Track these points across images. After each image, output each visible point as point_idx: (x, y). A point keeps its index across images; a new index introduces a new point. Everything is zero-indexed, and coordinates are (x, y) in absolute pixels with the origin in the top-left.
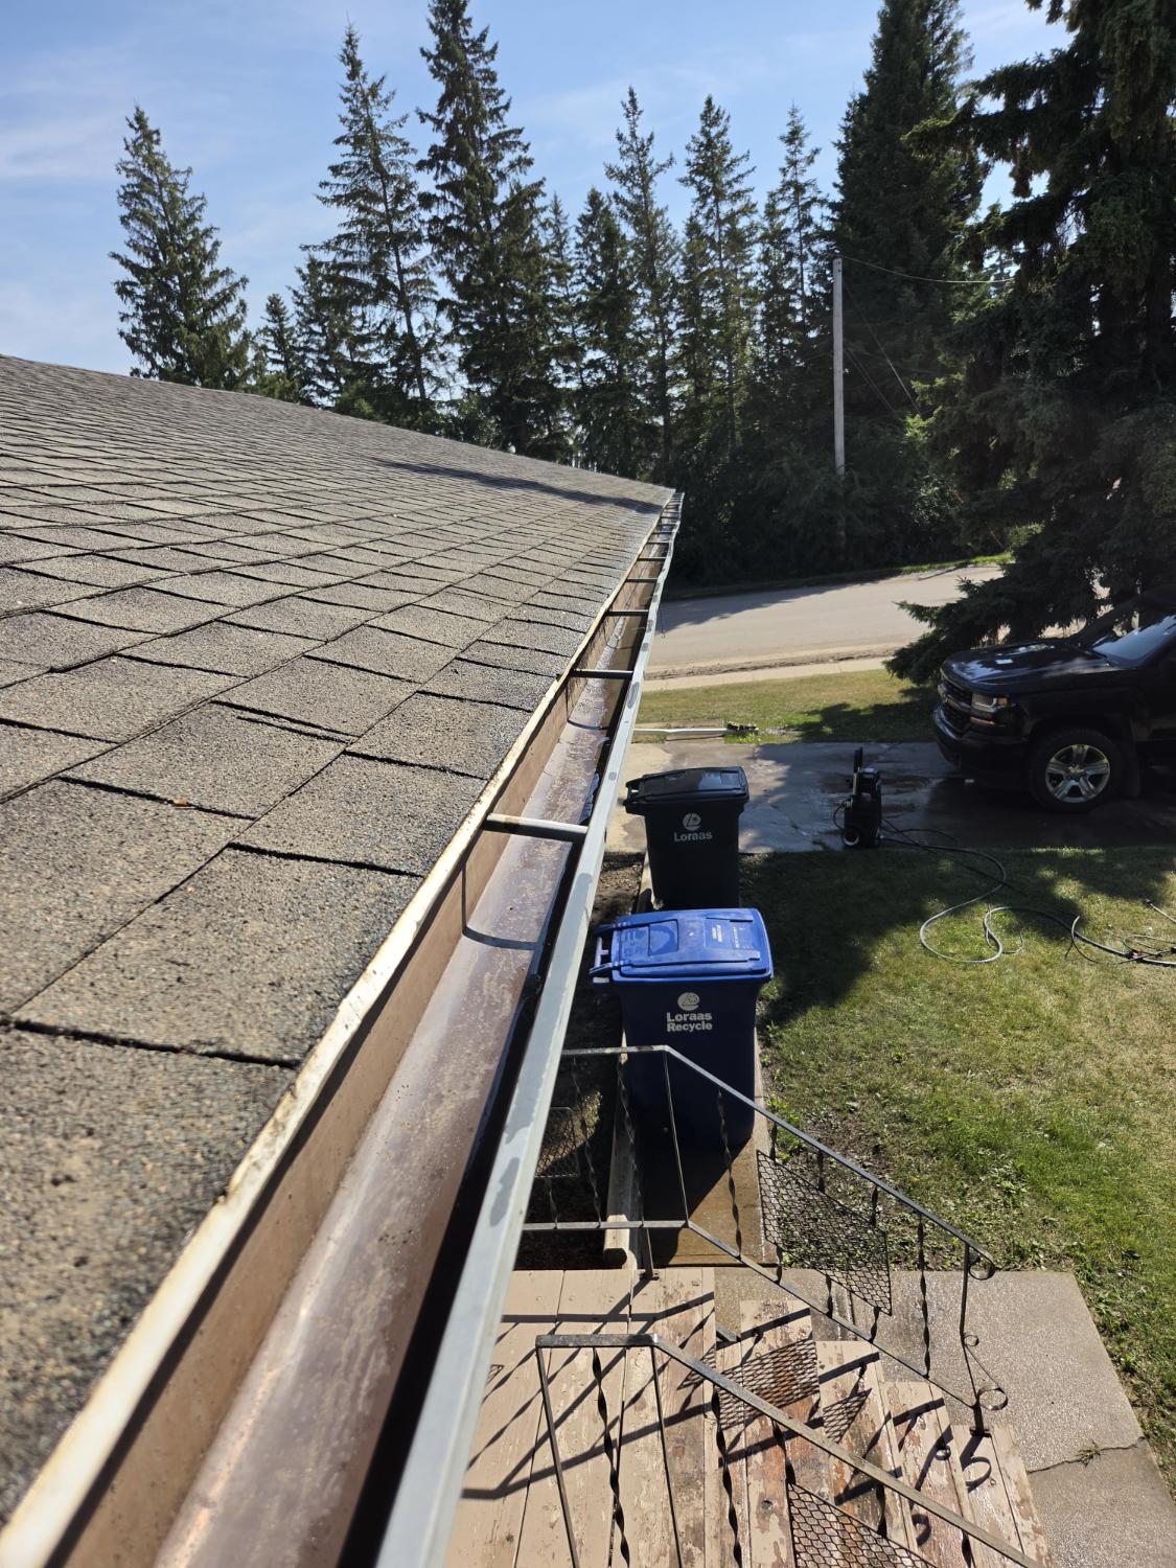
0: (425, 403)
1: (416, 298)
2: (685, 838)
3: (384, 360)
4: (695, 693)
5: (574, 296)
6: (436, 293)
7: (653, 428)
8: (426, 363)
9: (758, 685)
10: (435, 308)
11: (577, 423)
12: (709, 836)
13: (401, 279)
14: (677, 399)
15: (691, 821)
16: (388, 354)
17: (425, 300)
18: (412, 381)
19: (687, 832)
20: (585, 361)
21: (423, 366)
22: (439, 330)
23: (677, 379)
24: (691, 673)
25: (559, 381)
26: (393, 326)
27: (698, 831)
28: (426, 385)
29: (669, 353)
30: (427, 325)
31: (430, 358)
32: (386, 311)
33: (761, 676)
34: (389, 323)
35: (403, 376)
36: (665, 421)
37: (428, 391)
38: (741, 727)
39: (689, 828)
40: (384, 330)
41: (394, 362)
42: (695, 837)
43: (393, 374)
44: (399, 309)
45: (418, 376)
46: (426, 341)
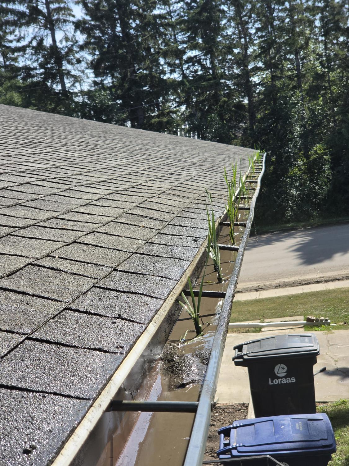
0: (66, 94)
1: (58, 20)
2: (276, 382)
3: (35, 65)
4: (281, 300)
5: (175, 11)
6: (74, 16)
7: (240, 106)
8: (66, 66)
9: (329, 292)
10: (73, 27)
11: (180, 104)
12: (293, 380)
13: (48, 8)
14: (259, 84)
15: (281, 370)
16: (37, 60)
17: (65, 21)
18: (55, 79)
19: (278, 378)
20: (185, 57)
21: (64, 68)
22: (77, 42)
23: (256, 69)
24: (278, 286)
25: (164, 73)
26: (42, 40)
27: (285, 377)
28: (66, 81)
29: (250, 51)
30: (67, 39)
31: (69, 62)
32: (36, 30)
33: (331, 286)
34: (39, 39)
35: (49, 75)
36: (249, 100)
37: (68, 85)
38: (317, 320)
39: (279, 375)
40: (34, 43)
41: (42, 66)
42: (284, 381)
43: (41, 74)
44: (46, 28)
45: (61, 75)
46: (66, 50)
